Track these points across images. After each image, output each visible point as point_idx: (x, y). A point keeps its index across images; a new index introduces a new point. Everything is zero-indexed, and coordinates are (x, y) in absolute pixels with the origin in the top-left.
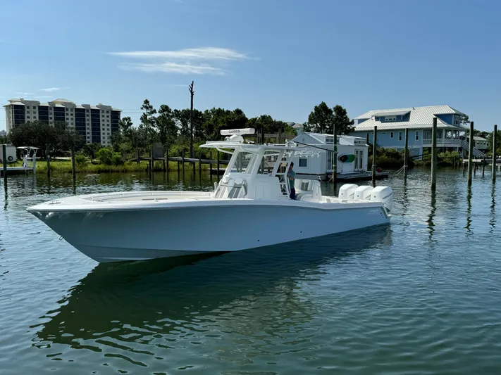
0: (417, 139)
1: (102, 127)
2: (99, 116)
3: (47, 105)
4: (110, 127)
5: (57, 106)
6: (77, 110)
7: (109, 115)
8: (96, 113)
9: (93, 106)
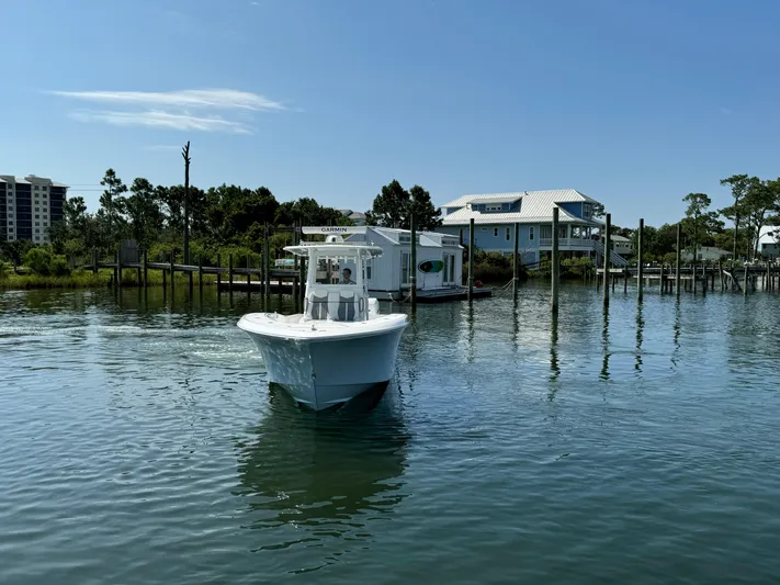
0: (532, 238)
1: (34, 213)
2: (29, 195)
4: (48, 214)
7: (47, 193)
8: (24, 190)
9: (20, 179)
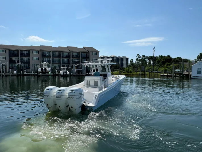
3: (109, 57)
6: (117, 58)
7: (125, 59)
8: (122, 59)
9: (121, 57)
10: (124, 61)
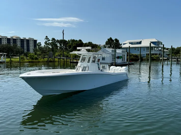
0: (144, 50)
1: (30, 46)
2: (29, 42)
3: (10, 38)
4: (33, 46)
5: (14, 38)
6: (21, 40)
7: (33, 41)
8: (28, 41)
9: (27, 38)
10: (32, 44)
